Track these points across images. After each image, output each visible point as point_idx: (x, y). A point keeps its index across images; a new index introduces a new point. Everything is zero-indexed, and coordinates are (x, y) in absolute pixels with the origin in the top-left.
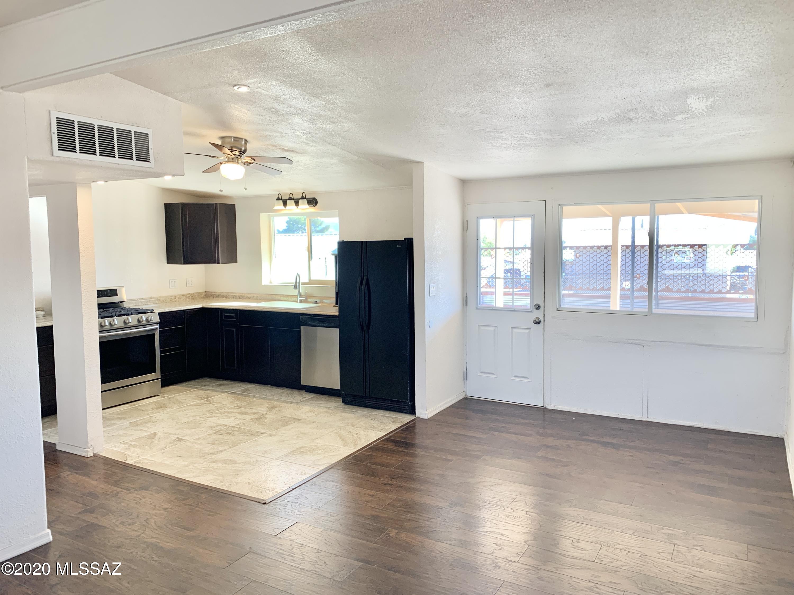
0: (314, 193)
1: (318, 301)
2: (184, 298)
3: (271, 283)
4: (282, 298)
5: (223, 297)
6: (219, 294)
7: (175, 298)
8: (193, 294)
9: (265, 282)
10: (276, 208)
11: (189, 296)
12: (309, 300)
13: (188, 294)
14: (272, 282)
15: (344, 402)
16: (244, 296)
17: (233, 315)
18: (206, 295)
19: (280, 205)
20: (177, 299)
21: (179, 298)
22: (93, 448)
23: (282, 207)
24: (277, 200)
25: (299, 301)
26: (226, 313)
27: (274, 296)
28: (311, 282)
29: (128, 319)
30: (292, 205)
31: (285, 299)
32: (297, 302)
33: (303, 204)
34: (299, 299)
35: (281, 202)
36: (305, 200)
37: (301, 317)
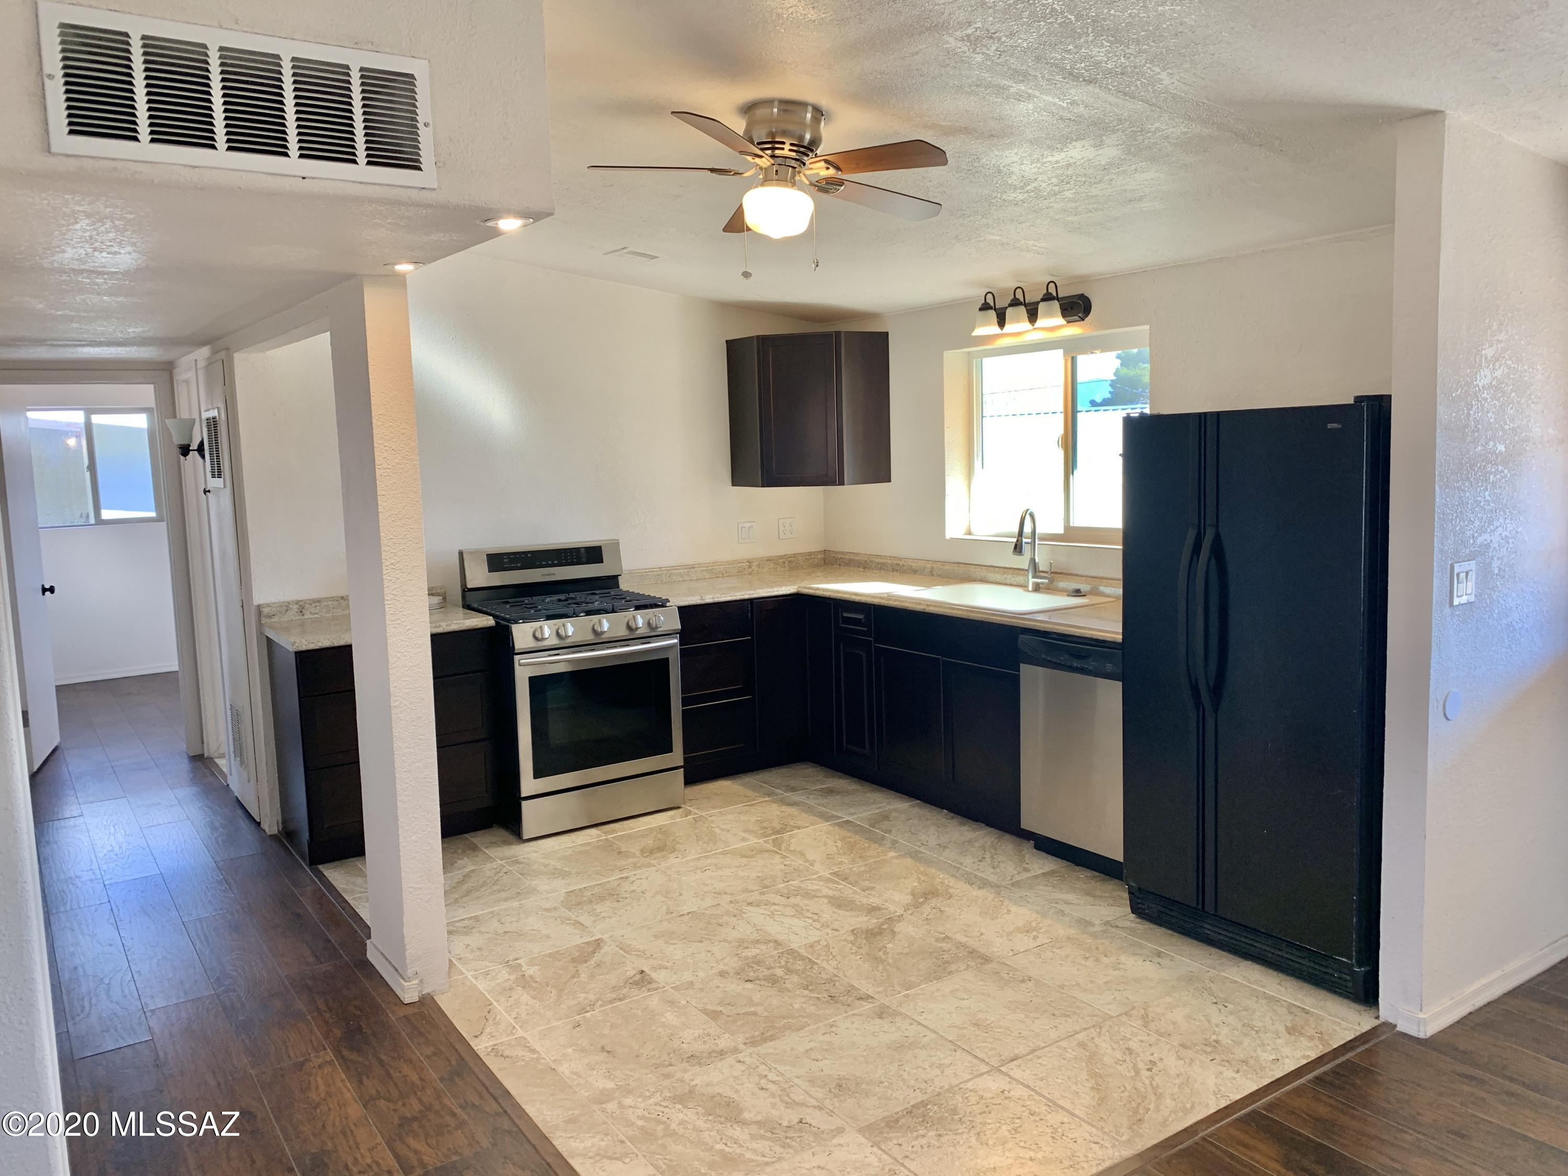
0: (1083, 279)
1: (1084, 587)
2: (772, 565)
3: (970, 533)
4: (991, 576)
5: (859, 567)
6: (852, 557)
7: (750, 567)
8: (795, 555)
9: (954, 529)
10: (979, 331)
11: (784, 563)
12: (1062, 585)
13: (783, 557)
14: (973, 530)
15: (1136, 909)
16: (903, 566)
17: (861, 617)
18: (824, 559)
19: (987, 323)
20: (754, 567)
21: (759, 566)
22: (421, 981)
23: (994, 329)
24: (981, 309)
25: (1030, 589)
26: (847, 611)
27: (972, 569)
28: (1071, 534)
29: (600, 622)
30: (1018, 320)
31: (998, 577)
32: (1024, 586)
33: (1050, 314)
34: (1031, 581)
35: (992, 314)
36: (1056, 304)
37: (1021, 636)
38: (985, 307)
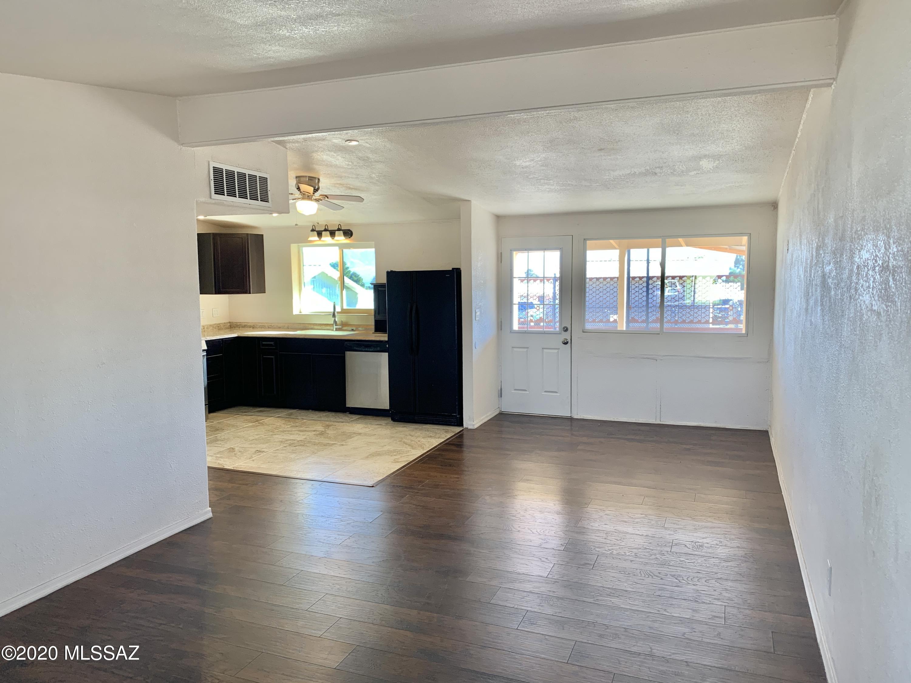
0: (350, 225)
1: (354, 328)
2: (212, 328)
3: (300, 312)
4: (316, 327)
5: (250, 328)
6: (245, 324)
7: (204, 328)
8: (219, 324)
9: (296, 312)
10: (310, 239)
11: (216, 327)
12: (345, 328)
13: (215, 324)
14: (302, 311)
15: (394, 420)
16: (274, 326)
17: (272, 343)
18: (230, 326)
19: (314, 236)
20: (206, 329)
23: (316, 238)
24: (311, 231)
25: (334, 330)
26: (264, 341)
27: (307, 325)
28: (343, 311)
30: (327, 236)
31: (319, 327)
33: (339, 235)
34: (335, 327)
35: (315, 233)
36: (341, 232)
37: (346, 343)
38: (313, 230)
